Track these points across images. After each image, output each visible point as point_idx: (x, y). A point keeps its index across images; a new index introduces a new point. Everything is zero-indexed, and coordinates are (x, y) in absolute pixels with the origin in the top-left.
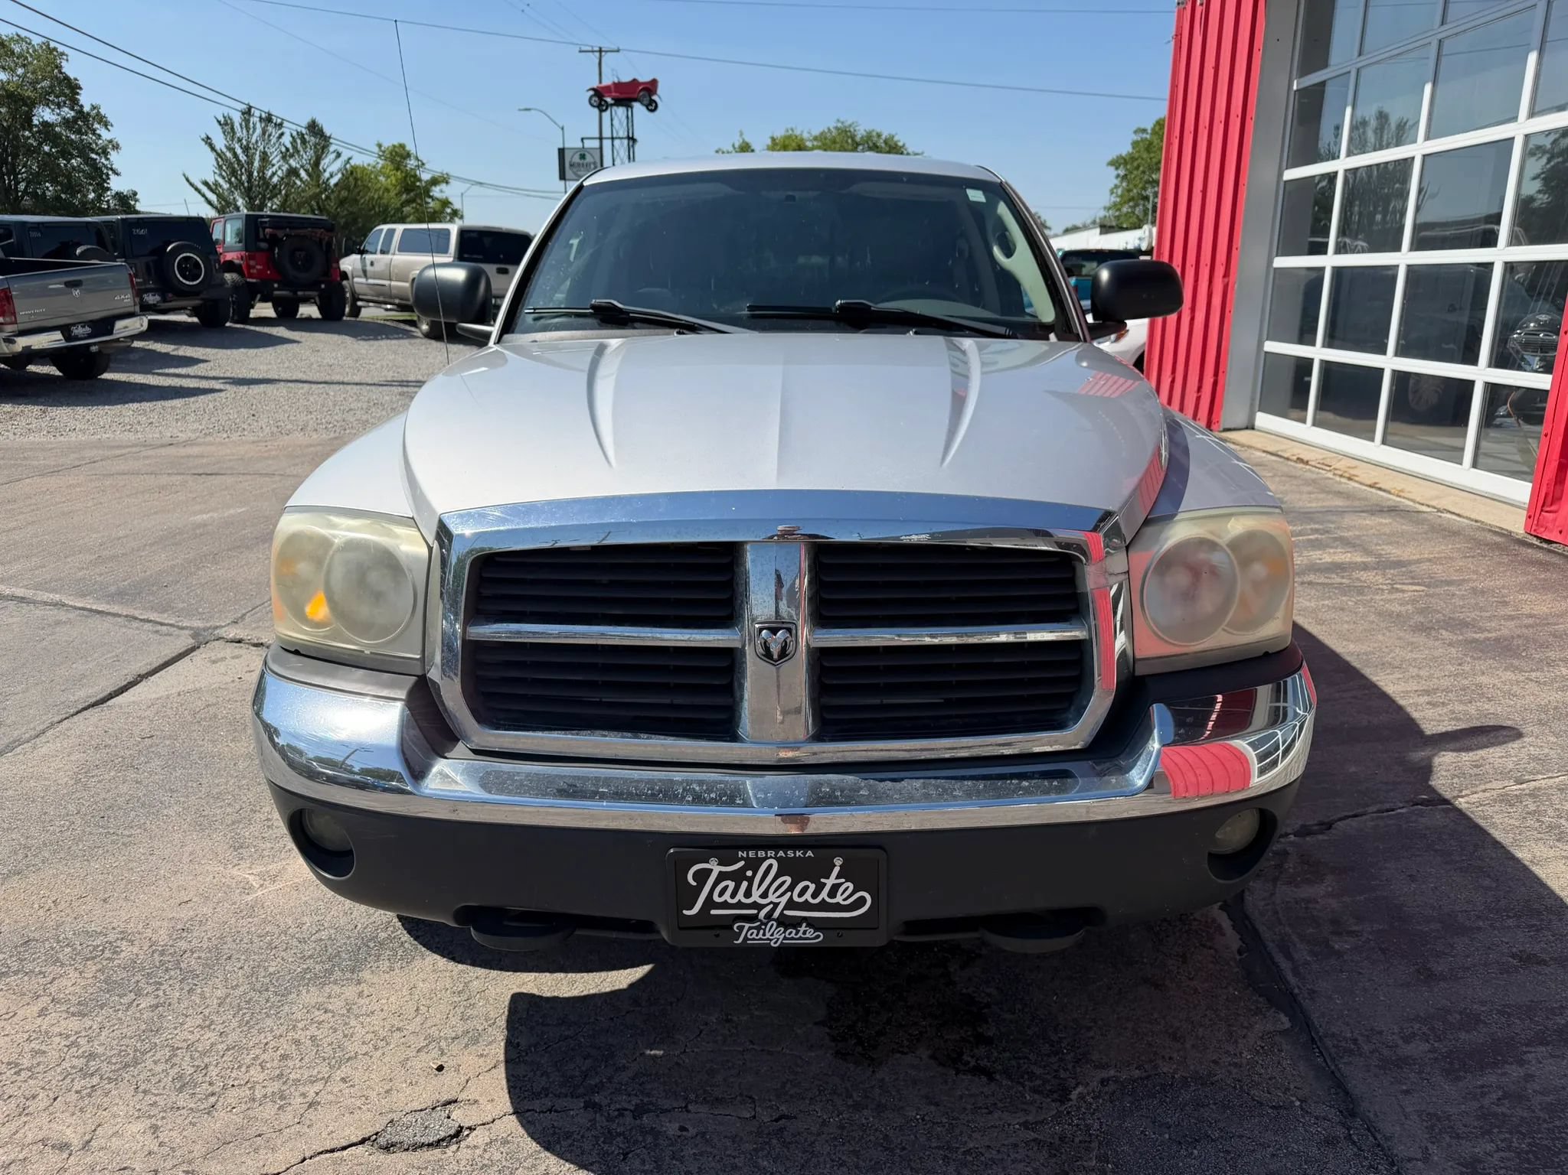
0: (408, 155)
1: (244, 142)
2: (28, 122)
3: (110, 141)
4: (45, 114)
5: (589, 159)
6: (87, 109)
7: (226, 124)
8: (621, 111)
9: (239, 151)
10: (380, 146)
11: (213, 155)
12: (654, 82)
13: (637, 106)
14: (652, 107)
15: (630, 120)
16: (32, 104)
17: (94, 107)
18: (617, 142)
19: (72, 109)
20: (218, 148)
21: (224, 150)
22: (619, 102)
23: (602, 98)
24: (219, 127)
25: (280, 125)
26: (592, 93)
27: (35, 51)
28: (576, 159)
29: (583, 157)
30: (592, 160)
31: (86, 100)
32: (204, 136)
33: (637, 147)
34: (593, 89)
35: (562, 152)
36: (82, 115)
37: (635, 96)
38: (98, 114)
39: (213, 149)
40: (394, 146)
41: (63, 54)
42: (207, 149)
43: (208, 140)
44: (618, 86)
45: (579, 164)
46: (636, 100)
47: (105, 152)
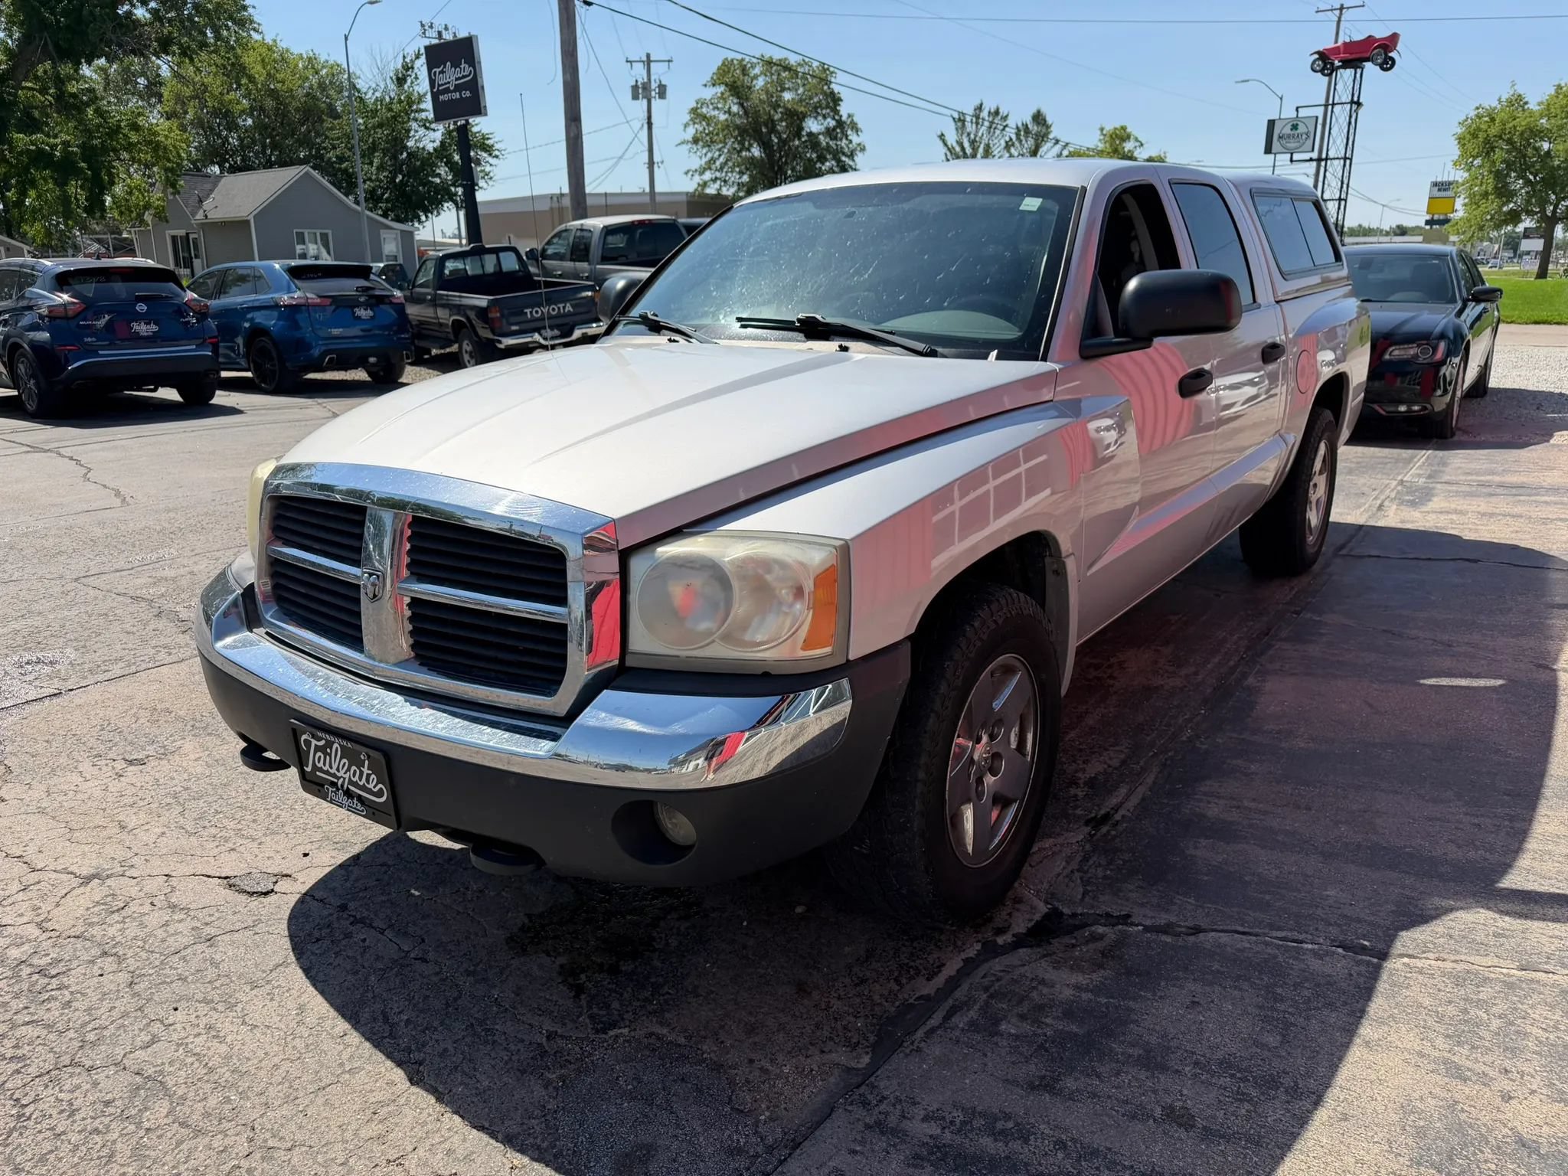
0: (1128, 137)
1: (972, 136)
2: (798, 133)
3: (859, 144)
4: (813, 125)
5: (1302, 129)
6: (844, 118)
7: (960, 121)
8: (1347, 74)
9: (966, 145)
10: (1102, 129)
11: (944, 150)
12: (1394, 38)
13: (1368, 65)
14: (1387, 64)
15: (1358, 83)
16: (802, 117)
17: (849, 116)
18: (1337, 108)
19: (834, 119)
20: (949, 144)
21: (955, 144)
22: (1347, 64)
23: (1325, 63)
24: (953, 124)
25: (1005, 118)
26: (1316, 56)
27: (814, 71)
28: (1287, 130)
29: (1295, 127)
30: (1306, 130)
31: (844, 110)
32: (939, 133)
33: (1361, 111)
34: (1318, 53)
35: (1271, 124)
36: (840, 124)
37: (1367, 55)
38: (852, 122)
39: (946, 144)
40: (1116, 129)
41: (832, 73)
42: (941, 144)
43: (942, 137)
44: (1349, 46)
45: (1289, 136)
46: (1367, 60)
47: (851, 156)
